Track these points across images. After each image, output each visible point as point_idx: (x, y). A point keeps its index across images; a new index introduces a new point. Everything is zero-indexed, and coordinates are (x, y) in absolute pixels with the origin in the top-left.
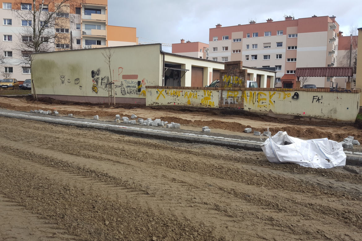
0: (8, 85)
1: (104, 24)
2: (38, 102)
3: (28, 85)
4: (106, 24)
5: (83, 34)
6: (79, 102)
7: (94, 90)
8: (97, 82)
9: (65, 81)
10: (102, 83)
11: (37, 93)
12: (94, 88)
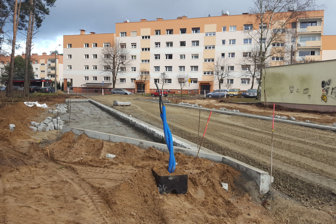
0: (234, 94)
1: (319, 35)
2: (269, 109)
3: (250, 94)
4: (322, 34)
5: (298, 47)
6: (307, 109)
7: (323, 99)
8: (327, 91)
9: (293, 91)
10: (333, 93)
11: (267, 101)
12: (323, 97)
